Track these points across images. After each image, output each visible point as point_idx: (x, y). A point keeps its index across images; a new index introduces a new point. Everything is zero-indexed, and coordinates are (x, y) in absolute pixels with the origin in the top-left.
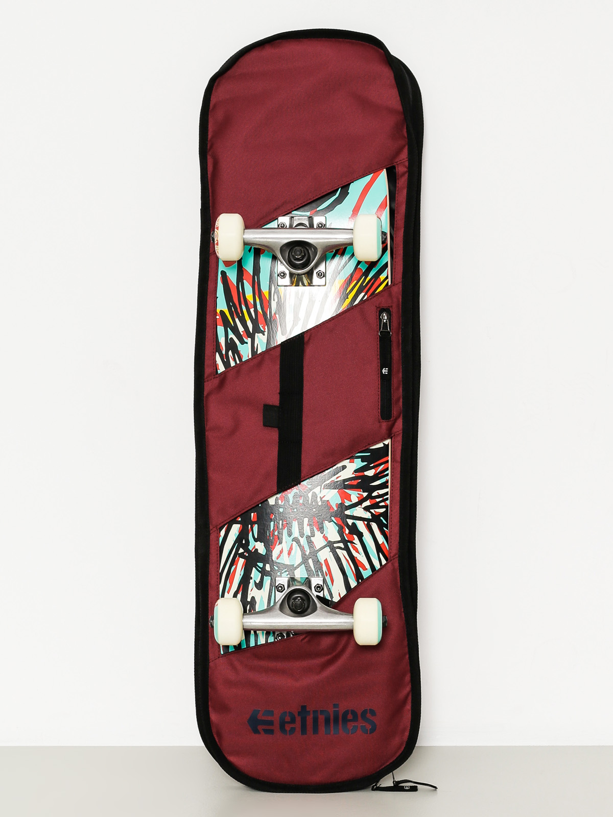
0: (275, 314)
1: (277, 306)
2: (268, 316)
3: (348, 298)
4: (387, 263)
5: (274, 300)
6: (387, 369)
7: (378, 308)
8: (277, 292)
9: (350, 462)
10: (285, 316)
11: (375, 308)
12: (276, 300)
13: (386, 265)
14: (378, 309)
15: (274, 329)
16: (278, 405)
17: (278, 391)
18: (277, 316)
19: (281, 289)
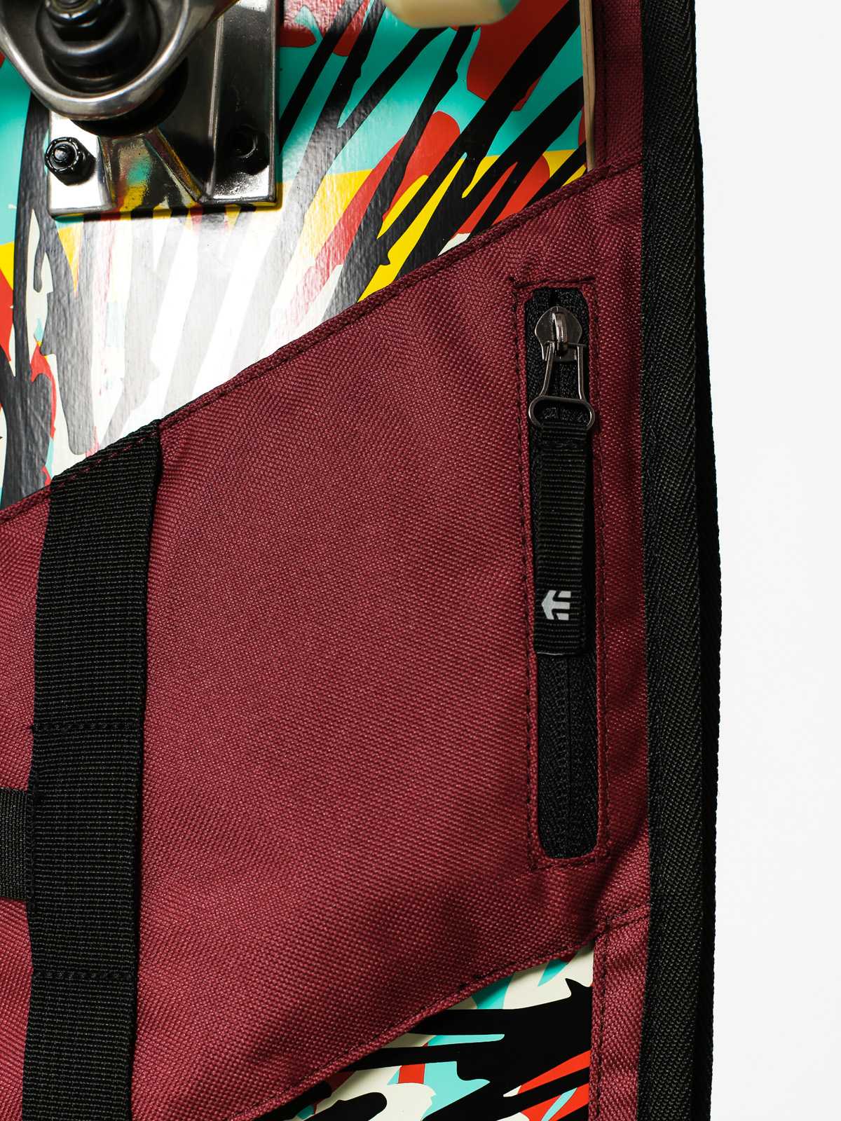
0: (41, 351)
1: (51, 311)
2: (12, 364)
3: (387, 262)
4: (578, 86)
5: (37, 287)
6: (566, 594)
7: (518, 287)
8: (50, 247)
9: (401, 1081)
10: (85, 359)
11: (508, 289)
12: (47, 286)
13: (570, 100)
14: (524, 295)
15: (37, 422)
16: (24, 786)
17: (29, 719)
18: (51, 359)
19: (71, 234)
